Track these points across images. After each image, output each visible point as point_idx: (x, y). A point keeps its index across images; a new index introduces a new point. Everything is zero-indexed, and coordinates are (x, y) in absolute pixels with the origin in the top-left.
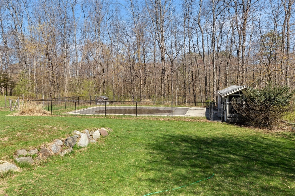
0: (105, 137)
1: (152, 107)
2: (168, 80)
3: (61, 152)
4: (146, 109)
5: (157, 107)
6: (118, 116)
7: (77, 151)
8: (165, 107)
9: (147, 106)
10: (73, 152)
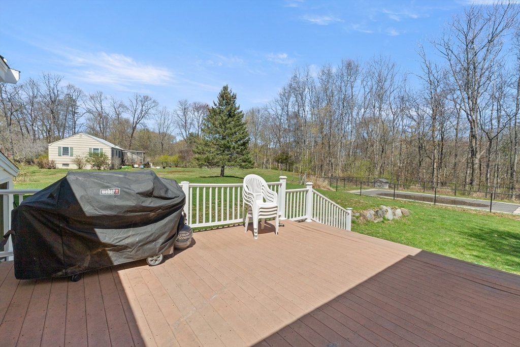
0: (407, 216)
1: (453, 198)
2: (480, 165)
3: (375, 219)
4: (444, 198)
5: (461, 198)
6: (410, 202)
7: (386, 222)
8: (474, 199)
9: (443, 195)
10: (383, 222)
